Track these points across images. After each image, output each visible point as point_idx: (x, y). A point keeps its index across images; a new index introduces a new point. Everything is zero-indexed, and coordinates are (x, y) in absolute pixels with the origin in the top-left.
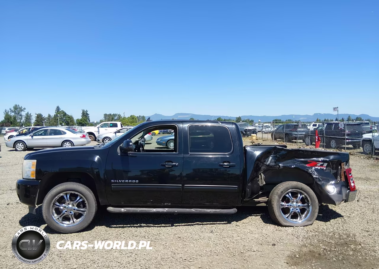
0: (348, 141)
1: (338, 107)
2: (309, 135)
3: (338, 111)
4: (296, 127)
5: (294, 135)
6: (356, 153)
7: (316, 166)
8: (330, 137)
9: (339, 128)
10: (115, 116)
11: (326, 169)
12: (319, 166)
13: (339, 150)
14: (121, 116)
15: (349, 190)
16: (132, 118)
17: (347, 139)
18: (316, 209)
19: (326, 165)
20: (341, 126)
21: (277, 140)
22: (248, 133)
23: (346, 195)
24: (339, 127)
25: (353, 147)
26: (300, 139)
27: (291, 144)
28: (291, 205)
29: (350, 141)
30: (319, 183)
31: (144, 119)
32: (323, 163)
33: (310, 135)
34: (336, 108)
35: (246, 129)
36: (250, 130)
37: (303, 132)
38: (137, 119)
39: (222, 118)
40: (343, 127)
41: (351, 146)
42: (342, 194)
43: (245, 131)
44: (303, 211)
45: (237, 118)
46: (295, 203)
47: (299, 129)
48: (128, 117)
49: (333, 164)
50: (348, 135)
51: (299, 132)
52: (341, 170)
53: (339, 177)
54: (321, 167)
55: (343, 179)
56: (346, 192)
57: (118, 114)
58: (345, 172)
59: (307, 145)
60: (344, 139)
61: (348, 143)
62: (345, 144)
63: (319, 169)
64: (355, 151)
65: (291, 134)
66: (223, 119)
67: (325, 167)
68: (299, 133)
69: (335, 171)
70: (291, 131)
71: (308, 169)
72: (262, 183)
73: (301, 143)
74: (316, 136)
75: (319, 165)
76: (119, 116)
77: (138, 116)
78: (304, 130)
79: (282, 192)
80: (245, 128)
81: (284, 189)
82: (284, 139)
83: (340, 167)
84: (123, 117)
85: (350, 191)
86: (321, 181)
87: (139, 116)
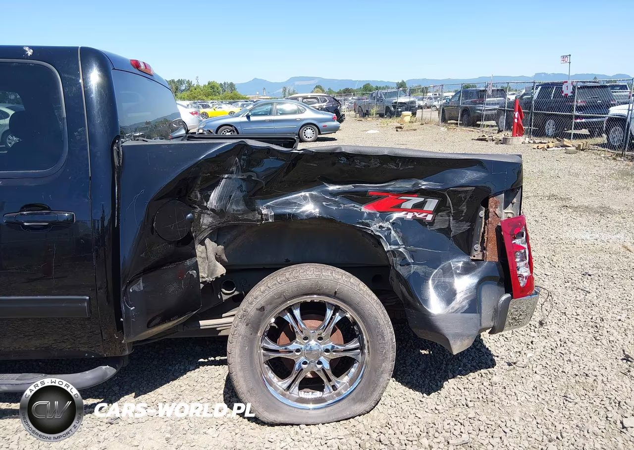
0: (578, 121)
1: (570, 55)
2: (504, 110)
3: (570, 63)
4: (482, 94)
5: (479, 111)
6: (591, 147)
7: (398, 208)
8: (543, 113)
9: (563, 95)
10: (181, 84)
11: (433, 219)
12: (408, 211)
13: (558, 140)
14: (193, 84)
15: (509, 295)
16: (211, 87)
17: (577, 117)
18: (383, 361)
19: (432, 204)
20: (567, 90)
21: (449, 122)
22: (400, 110)
23: (496, 311)
24: (563, 92)
25: (588, 133)
26: (488, 118)
27: (472, 129)
28: (298, 350)
29: (583, 120)
30: (403, 271)
31: (233, 89)
32: (422, 199)
33: (507, 110)
34: (566, 56)
35: (396, 103)
36: (405, 103)
37: (495, 104)
38: (220, 89)
39: (371, 85)
40: (571, 90)
41: (585, 131)
42: (480, 313)
43: (394, 107)
44: (341, 366)
45: (398, 84)
46: (313, 343)
47: (489, 99)
48: (205, 86)
49: (457, 203)
50: (579, 109)
51: (487, 104)
52: (485, 224)
53: (477, 247)
54: (416, 214)
55: (492, 255)
56: (499, 300)
57: (187, 80)
58: (499, 230)
59: (499, 131)
60: (571, 117)
61: (578, 126)
62: (571, 126)
63: (408, 221)
64: (591, 141)
65: (474, 110)
66: (374, 87)
67: (429, 212)
68: (486, 106)
69: (465, 226)
70: (475, 103)
71: (368, 221)
72: (211, 272)
73: (492, 126)
74: (515, 111)
75: (408, 205)
76: (189, 83)
77: (221, 84)
78: (498, 100)
79: (262, 309)
80: (394, 101)
81: (268, 297)
82: (458, 121)
83: (482, 213)
84: (195, 85)
85: (512, 297)
86: (408, 264)
87: (225, 83)
